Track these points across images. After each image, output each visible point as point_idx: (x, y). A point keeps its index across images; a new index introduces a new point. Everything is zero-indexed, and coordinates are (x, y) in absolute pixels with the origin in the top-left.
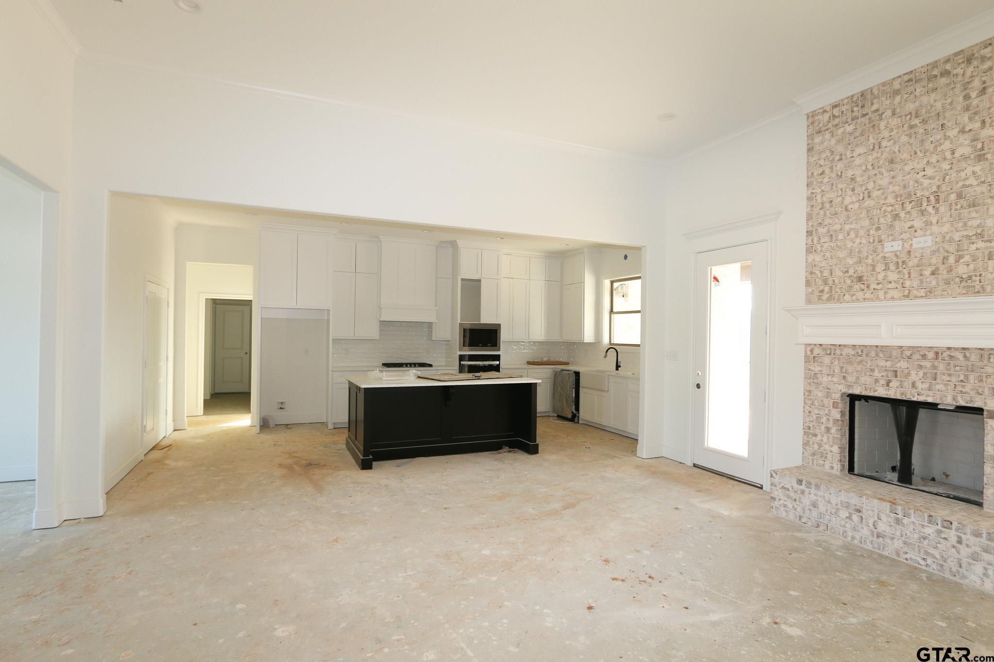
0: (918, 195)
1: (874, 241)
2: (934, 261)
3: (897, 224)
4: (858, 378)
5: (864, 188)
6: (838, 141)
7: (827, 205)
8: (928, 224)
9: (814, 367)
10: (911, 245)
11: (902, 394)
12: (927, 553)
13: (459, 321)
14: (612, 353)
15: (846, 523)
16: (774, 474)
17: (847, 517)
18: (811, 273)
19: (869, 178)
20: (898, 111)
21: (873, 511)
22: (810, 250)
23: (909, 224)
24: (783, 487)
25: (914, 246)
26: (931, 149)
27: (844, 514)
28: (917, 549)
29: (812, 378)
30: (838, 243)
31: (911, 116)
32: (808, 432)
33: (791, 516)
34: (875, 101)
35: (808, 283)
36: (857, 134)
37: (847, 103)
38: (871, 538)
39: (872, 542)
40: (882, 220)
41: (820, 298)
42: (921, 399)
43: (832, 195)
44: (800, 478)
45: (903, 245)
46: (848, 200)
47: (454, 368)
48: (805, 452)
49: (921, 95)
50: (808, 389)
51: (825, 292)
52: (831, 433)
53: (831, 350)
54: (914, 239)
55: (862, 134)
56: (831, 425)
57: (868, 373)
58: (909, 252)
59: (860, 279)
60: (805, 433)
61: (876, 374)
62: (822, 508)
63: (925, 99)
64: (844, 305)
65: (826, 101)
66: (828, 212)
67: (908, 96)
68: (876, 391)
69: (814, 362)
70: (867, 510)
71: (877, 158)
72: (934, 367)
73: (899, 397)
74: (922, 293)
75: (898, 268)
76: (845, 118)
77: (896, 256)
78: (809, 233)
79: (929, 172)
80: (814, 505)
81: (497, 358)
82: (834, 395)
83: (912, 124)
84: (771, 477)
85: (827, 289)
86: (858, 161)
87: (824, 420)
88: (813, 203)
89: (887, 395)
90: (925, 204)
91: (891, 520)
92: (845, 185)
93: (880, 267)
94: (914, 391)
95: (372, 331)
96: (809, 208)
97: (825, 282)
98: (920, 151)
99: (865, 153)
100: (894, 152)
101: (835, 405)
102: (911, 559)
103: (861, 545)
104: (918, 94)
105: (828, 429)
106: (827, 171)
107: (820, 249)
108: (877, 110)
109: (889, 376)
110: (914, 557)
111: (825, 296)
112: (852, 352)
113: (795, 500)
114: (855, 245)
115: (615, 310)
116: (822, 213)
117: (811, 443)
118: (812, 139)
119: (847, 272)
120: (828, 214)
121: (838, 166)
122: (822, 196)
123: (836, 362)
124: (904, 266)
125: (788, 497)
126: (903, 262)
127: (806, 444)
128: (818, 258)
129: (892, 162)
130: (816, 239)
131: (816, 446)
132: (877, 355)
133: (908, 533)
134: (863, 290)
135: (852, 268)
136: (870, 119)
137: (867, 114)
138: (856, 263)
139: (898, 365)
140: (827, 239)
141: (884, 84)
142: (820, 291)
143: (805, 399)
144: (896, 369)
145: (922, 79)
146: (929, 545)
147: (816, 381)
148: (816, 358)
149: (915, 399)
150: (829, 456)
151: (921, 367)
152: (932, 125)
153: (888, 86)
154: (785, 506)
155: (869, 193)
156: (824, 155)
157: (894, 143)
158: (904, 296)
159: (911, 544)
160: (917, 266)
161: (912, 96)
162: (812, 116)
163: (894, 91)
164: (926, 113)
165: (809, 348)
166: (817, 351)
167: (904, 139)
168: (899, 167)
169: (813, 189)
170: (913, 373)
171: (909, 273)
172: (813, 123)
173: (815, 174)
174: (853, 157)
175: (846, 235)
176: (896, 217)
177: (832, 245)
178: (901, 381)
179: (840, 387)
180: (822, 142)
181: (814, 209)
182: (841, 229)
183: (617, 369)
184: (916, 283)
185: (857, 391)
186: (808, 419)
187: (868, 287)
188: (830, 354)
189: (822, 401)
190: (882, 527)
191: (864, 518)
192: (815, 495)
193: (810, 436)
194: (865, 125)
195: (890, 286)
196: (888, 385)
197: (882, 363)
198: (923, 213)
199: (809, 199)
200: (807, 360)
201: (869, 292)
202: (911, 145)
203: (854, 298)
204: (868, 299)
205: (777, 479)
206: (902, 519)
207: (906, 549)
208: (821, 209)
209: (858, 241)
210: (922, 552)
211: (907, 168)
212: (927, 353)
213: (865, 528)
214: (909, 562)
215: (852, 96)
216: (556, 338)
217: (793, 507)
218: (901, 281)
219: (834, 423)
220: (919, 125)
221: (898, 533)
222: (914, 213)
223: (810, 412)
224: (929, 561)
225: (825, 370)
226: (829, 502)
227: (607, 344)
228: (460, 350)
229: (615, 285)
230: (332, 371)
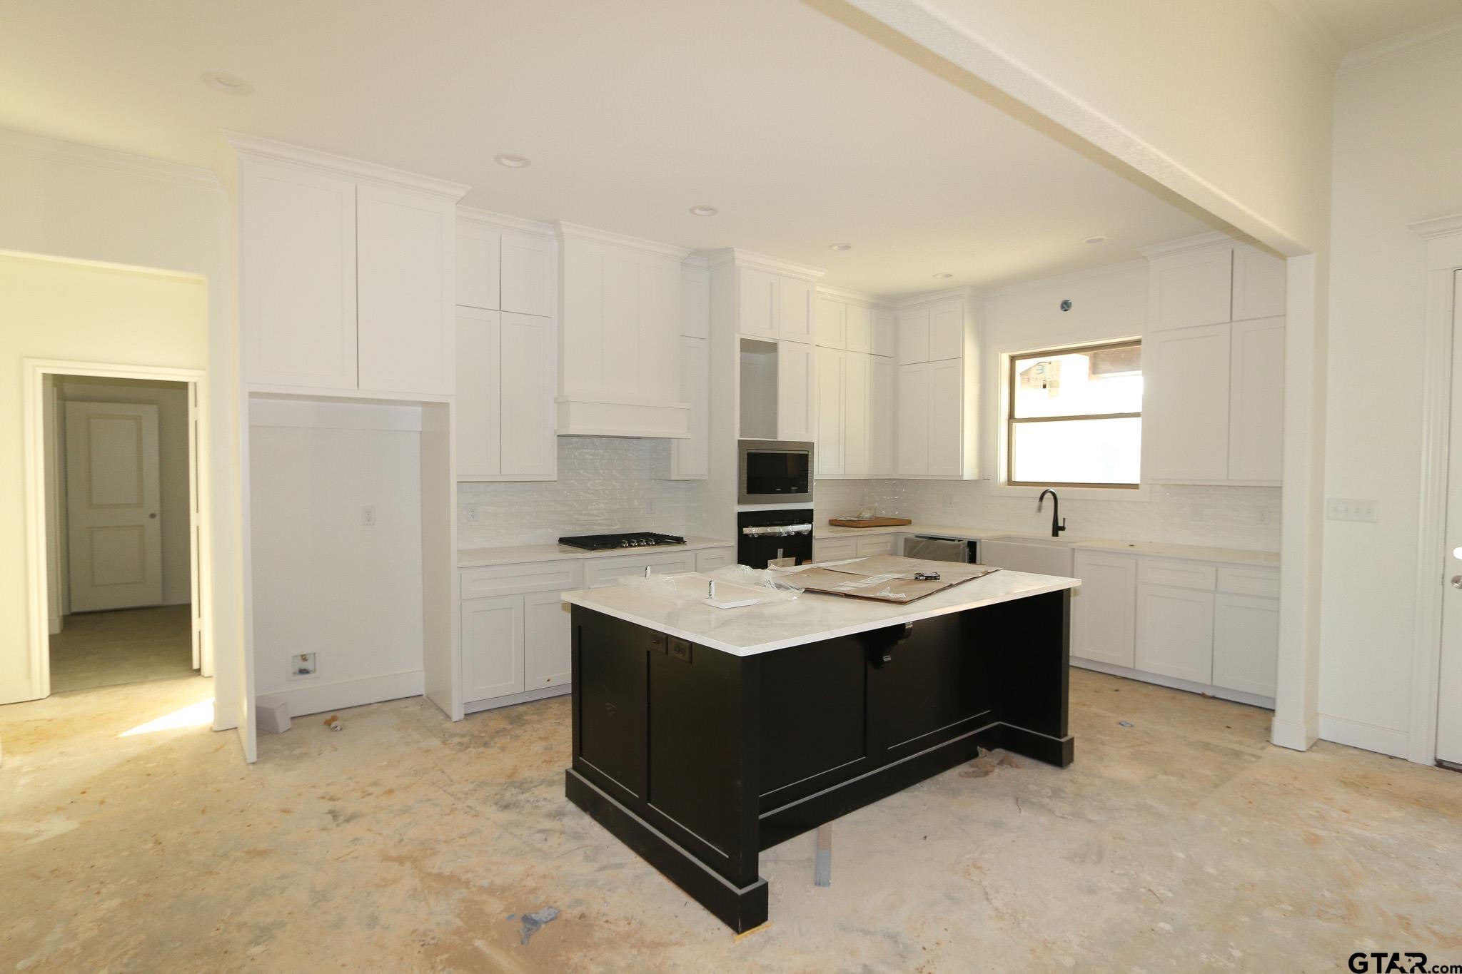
13: (737, 437)
47: (725, 544)
81: (806, 516)
95: (543, 464)
115: (1018, 415)
183: (1055, 534)
216: (885, 471)
227: (1010, 482)
228: (740, 502)
229: (1021, 365)
230: (460, 568)
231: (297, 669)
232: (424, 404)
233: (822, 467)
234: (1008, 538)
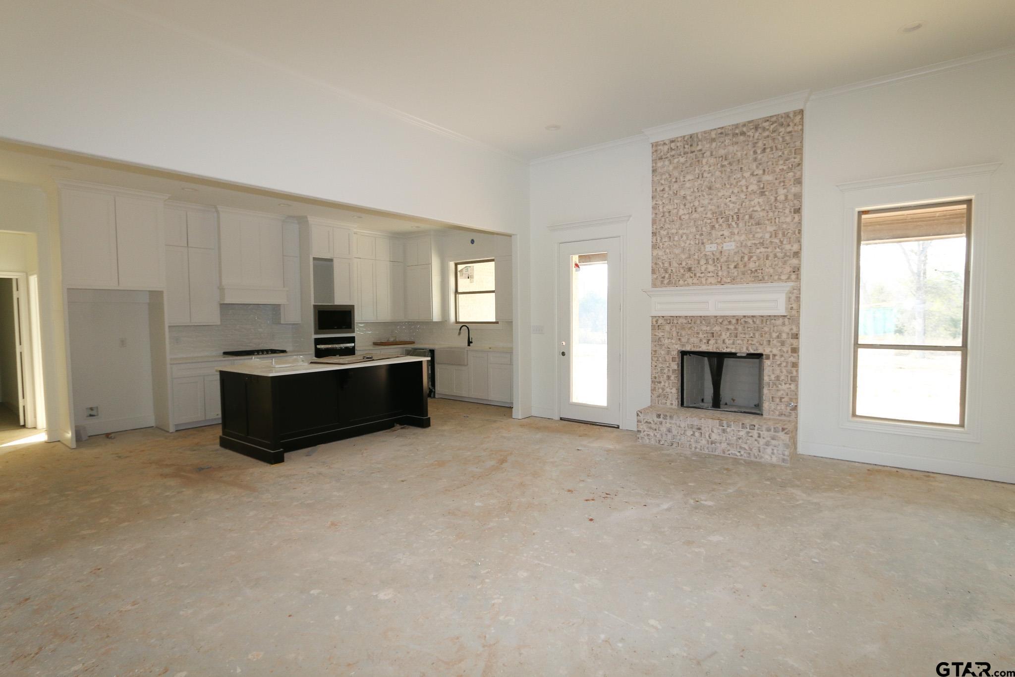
0: (726, 214)
1: (699, 243)
2: (736, 259)
3: (713, 232)
4: (688, 339)
5: (692, 205)
6: (675, 168)
7: (667, 214)
8: (732, 234)
9: (659, 333)
10: (722, 247)
11: (717, 348)
12: (741, 448)
13: (313, 303)
14: (464, 330)
15: (691, 438)
16: (639, 414)
17: (692, 435)
18: (656, 264)
19: (695, 198)
20: (714, 153)
21: (708, 427)
22: (654, 246)
23: (721, 233)
24: (647, 422)
25: (725, 248)
26: (735, 183)
27: (689, 433)
28: (735, 447)
29: (657, 341)
30: (675, 243)
31: (723, 158)
32: (655, 381)
33: (653, 442)
34: (700, 143)
35: (653, 272)
36: (688, 165)
37: (681, 141)
38: (707, 446)
39: (708, 448)
40: (704, 229)
41: (662, 282)
42: (728, 350)
43: (670, 207)
44: (659, 413)
45: (717, 247)
46: (681, 212)
47: (310, 353)
48: (653, 396)
49: (729, 145)
50: (654, 349)
51: (666, 278)
52: (671, 380)
53: (670, 320)
54: (724, 244)
55: (691, 165)
56: (670, 374)
57: (695, 336)
58: (721, 252)
59: (690, 269)
60: (652, 382)
61: (701, 336)
62: (675, 432)
63: (731, 149)
64: (678, 288)
65: (666, 136)
66: (667, 219)
67: (720, 144)
68: (700, 347)
69: (658, 329)
70: (705, 427)
71: (700, 184)
72: (736, 329)
73: (715, 351)
74: (729, 280)
75: (714, 262)
76: (678, 152)
77: (713, 254)
78: (654, 234)
79: (733, 198)
80: (669, 431)
81: (352, 340)
82: (672, 353)
83: (723, 164)
84: (637, 416)
85: (667, 276)
86: (688, 185)
87: (666, 371)
88: (657, 211)
89: (707, 349)
90: (730, 220)
91: (720, 431)
92: (679, 201)
93: (703, 262)
94: (724, 346)
95: (211, 315)
96: (654, 215)
97: (666, 271)
98: (728, 184)
99: (692, 180)
100: (712, 182)
101: (673, 359)
102: (732, 453)
103: (701, 452)
104: (727, 144)
105: (669, 377)
106: (667, 189)
107: (662, 246)
108: (701, 150)
109: (709, 336)
110: (733, 452)
111: (666, 281)
112: (685, 321)
113: (656, 430)
114: (687, 245)
115: (460, 290)
116: (663, 219)
117: (657, 388)
118: (656, 163)
119: (681, 264)
120: (667, 221)
121: (675, 187)
122: (663, 207)
123: (674, 329)
124: (718, 262)
125: (651, 428)
126: (718, 259)
127: (653, 390)
128: (661, 253)
129: (710, 188)
130: (659, 238)
131: (660, 391)
132: (701, 323)
133: (730, 437)
134: (692, 277)
135: (684, 261)
136: (696, 155)
137: (694, 152)
138: (687, 258)
139: (714, 329)
140: (667, 239)
141: (705, 132)
142: (662, 278)
143: (652, 357)
144: (712, 332)
145: (729, 134)
146: (742, 442)
147: (660, 343)
148: (660, 327)
149: (725, 351)
150: (670, 396)
151: (728, 329)
152: (735, 167)
153: (708, 134)
154: (648, 435)
155: (695, 208)
156: (664, 177)
157: (712, 175)
158: (718, 282)
159: (732, 444)
160: (726, 262)
161: (723, 145)
162: (655, 145)
163: (712, 138)
164: (732, 157)
165: (654, 320)
166: (660, 321)
167: (718, 173)
168: (715, 193)
169: (656, 201)
170: (723, 333)
171: (721, 267)
172: (656, 151)
173: (658, 190)
174: (684, 181)
175: (680, 237)
176: (713, 227)
177: (671, 244)
178: (716, 340)
179: (676, 347)
180: (663, 167)
181: (657, 216)
182: (677, 233)
183: (469, 345)
184: (725, 274)
185: (688, 348)
186: (654, 371)
187: (695, 275)
188: (670, 323)
189: (664, 357)
190: (714, 437)
191: (703, 433)
192: (670, 423)
193: (656, 383)
194: (693, 159)
195: (709, 275)
196: (708, 343)
197: (704, 328)
198: (729, 226)
199: (654, 208)
200: (653, 328)
201: (696, 279)
202: (722, 178)
203: (686, 282)
204: (695, 284)
205: (642, 417)
206: (726, 429)
207: (729, 448)
208: (662, 217)
209: (688, 242)
210: (738, 447)
211: (720, 194)
212: (732, 320)
213: (704, 439)
214: (731, 456)
215: (684, 137)
216: (401, 317)
217: (654, 434)
218: (716, 271)
219: (673, 372)
220: (727, 165)
221: (724, 439)
222: (724, 226)
223: (656, 366)
224: (742, 453)
225: (666, 335)
226: (680, 427)
227: (457, 322)
228: (316, 333)
229: (460, 267)
230: (171, 364)
231: (89, 415)
232: (149, 291)
233: (359, 317)
234: (451, 348)
